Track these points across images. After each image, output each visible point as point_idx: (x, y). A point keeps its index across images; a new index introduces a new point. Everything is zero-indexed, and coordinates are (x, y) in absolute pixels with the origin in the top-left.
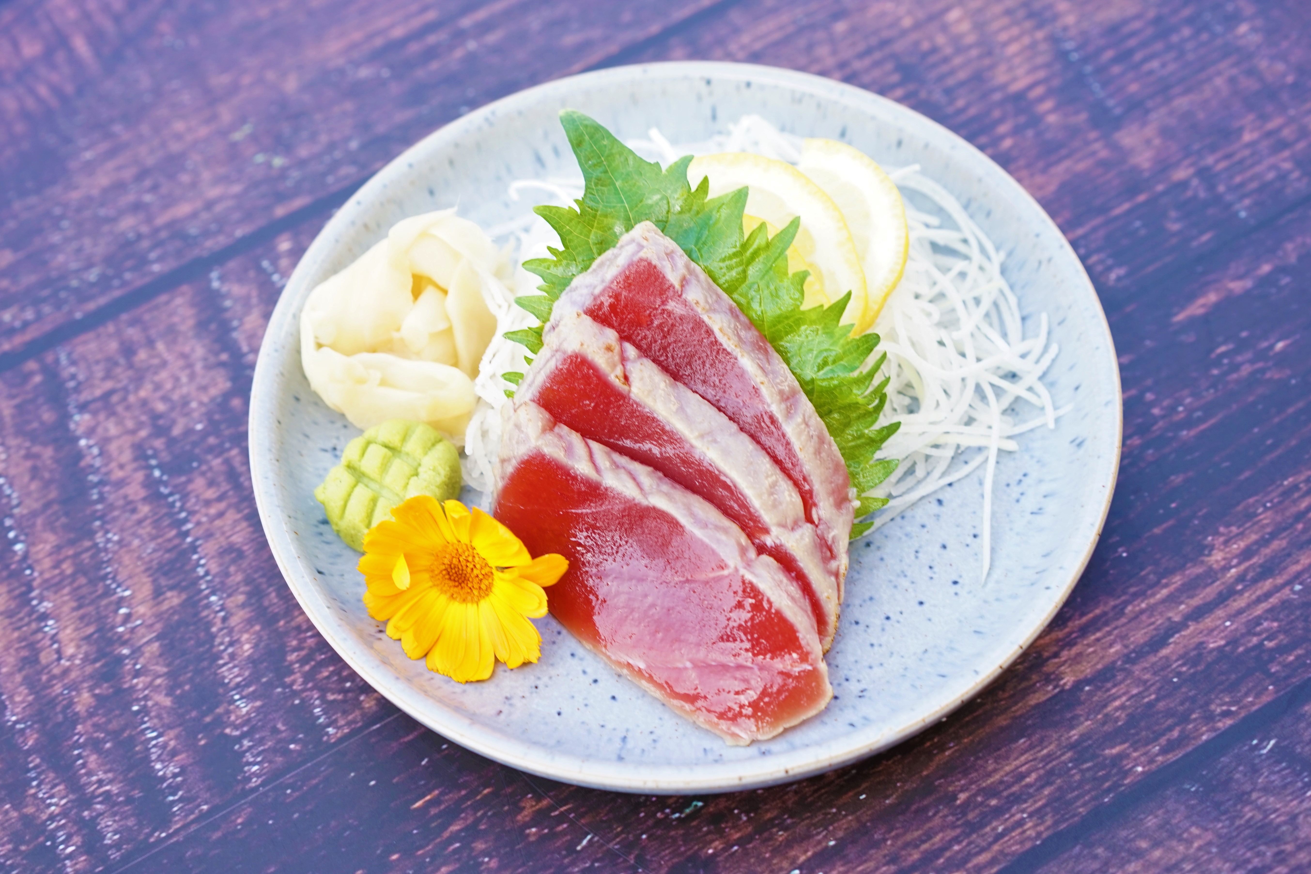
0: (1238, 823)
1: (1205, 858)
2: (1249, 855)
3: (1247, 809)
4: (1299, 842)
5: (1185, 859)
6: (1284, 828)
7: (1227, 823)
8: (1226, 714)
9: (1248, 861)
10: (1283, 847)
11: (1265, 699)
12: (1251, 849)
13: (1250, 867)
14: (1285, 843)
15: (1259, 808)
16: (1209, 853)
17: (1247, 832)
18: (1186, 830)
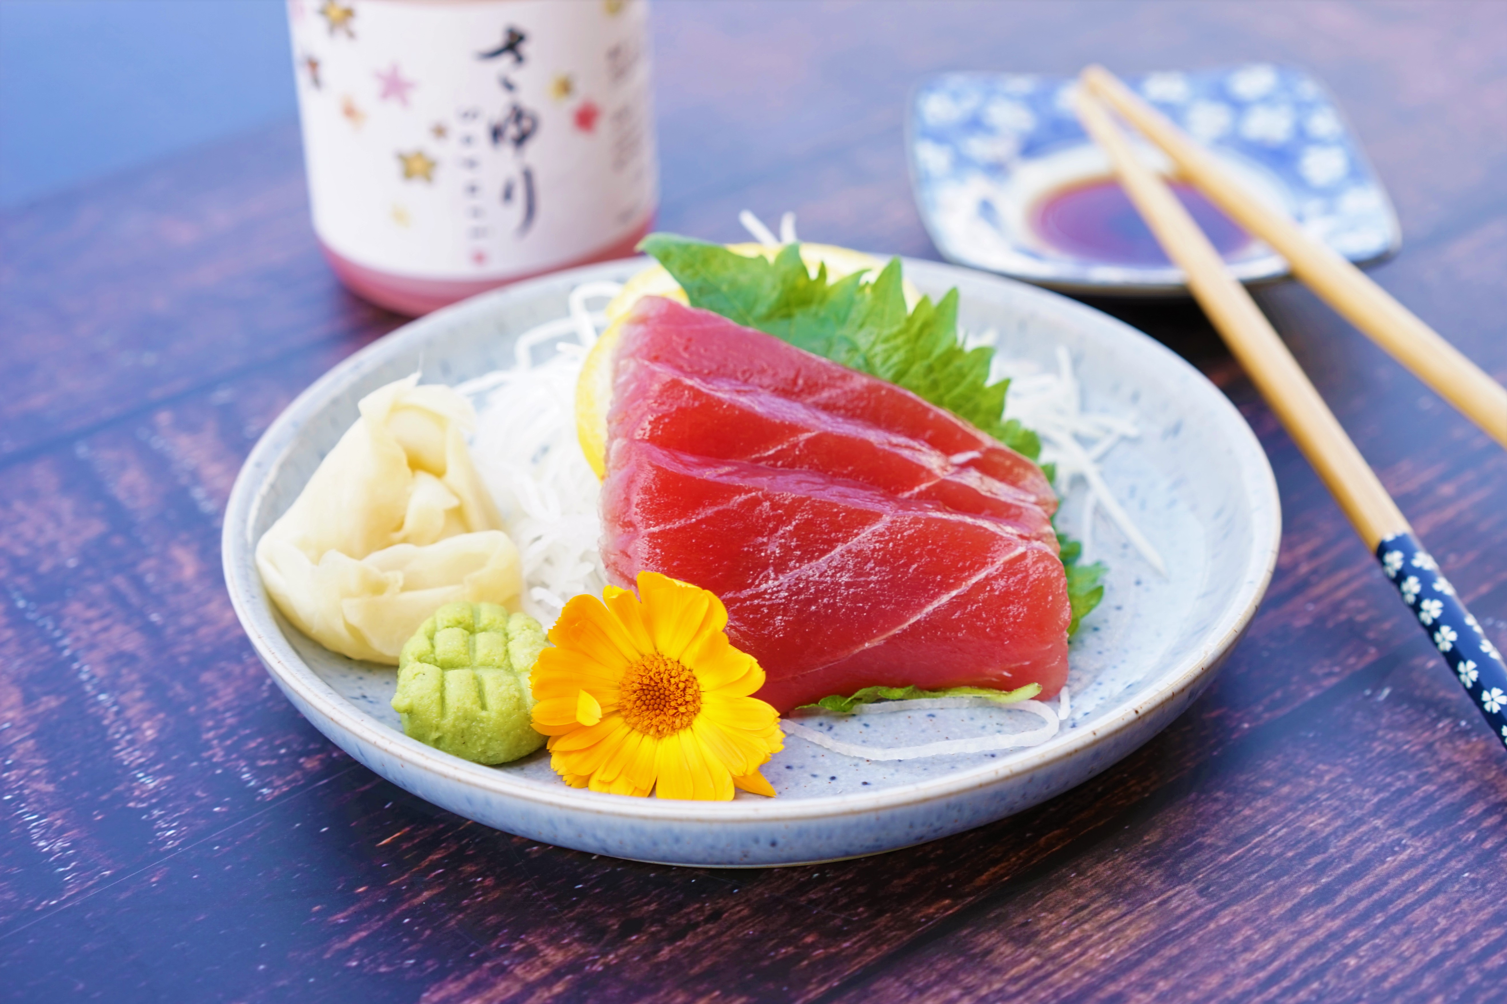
0: (1368, 756)
1: (1341, 787)
2: (1388, 780)
3: (1375, 744)
4: (1441, 764)
5: (1318, 790)
6: (1421, 755)
7: (1357, 757)
8: (1330, 674)
9: (1390, 785)
10: (1425, 770)
11: (1368, 659)
12: (1391, 774)
13: (1393, 789)
14: (1427, 766)
15: (1389, 742)
16: (1344, 783)
17: (1381, 762)
18: (1312, 768)
